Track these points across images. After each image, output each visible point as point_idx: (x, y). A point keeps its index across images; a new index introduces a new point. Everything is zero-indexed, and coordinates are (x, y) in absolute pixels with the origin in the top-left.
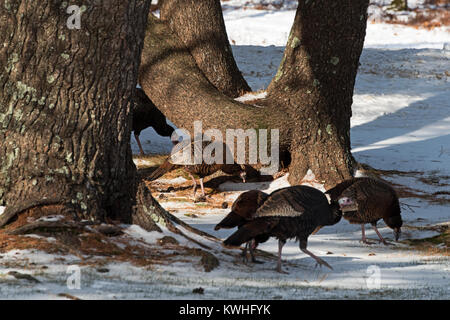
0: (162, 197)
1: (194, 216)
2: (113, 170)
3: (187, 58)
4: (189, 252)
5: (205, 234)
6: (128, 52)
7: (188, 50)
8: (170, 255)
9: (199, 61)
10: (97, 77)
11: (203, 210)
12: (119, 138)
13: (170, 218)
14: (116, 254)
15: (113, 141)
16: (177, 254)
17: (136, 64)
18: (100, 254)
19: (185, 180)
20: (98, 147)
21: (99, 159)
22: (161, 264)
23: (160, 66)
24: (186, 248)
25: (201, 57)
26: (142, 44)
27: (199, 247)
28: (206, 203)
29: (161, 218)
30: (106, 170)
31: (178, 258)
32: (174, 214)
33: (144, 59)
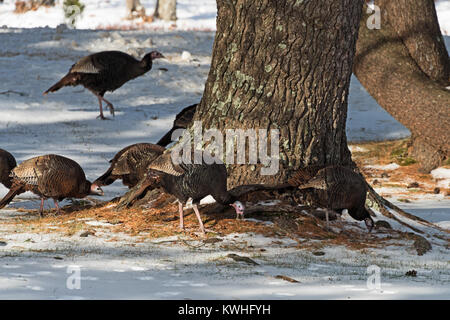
0: (376, 182)
1: (407, 201)
2: (328, 156)
3: (400, 47)
4: (402, 235)
5: (418, 219)
6: (343, 42)
7: (401, 40)
8: (383, 239)
9: (411, 51)
10: (313, 67)
11: (416, 196)
12: (335, 126)
13: (384, 203)
14: (331, 237)
15: (329, 129)
16: (391, 238)
17: (351, 54)
18: (317, 238)
19: (398, 166)
20: (314, 134)
21: (315, 146)
22: (376, 247)
23: (374, 55)
24: (399, 232)
25: (414, 46)
26: (357, 34)
27: (412, 231)
28: (419, 189)
29: (375, 203)
30: (322, 156)
31: (392, 241)
32: (388, 199)
33: (359, 48)
